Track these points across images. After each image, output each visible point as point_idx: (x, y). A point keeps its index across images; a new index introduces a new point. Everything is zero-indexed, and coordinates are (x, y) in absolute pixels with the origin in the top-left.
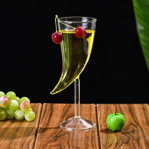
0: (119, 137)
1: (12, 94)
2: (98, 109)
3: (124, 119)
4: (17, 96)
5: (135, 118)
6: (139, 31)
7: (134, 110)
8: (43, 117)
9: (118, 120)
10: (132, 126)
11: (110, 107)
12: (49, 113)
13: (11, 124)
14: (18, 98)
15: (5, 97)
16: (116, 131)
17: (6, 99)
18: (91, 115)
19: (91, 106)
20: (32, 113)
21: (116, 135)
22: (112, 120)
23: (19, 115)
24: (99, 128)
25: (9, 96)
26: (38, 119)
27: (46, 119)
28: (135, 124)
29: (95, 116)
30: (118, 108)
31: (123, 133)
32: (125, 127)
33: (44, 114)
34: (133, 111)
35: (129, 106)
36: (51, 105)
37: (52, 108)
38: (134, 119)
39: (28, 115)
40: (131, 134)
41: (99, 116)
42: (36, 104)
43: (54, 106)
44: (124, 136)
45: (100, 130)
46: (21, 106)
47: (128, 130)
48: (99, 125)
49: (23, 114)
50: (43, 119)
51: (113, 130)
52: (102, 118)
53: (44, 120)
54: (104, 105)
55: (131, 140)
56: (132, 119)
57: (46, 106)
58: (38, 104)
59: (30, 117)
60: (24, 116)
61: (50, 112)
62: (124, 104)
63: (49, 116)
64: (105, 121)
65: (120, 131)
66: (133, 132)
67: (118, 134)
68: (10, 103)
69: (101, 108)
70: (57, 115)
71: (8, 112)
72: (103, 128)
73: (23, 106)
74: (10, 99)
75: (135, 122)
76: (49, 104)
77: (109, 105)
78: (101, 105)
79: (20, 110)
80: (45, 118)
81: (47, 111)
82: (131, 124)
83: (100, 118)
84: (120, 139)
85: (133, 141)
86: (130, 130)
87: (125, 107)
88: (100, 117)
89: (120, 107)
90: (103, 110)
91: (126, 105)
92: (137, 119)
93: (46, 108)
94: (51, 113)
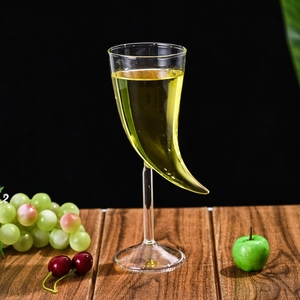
0: (259, 286)
1: (42, 198)
2: (214, 220)
3: (268, 248)
4: (53, 200)
5: (288, 239)
6: (291, 43)
7: (286, 221)
8: (107, 240)
9: (255, 249)
10: (283, 258)
11: (238, 214)
12: (119, 232)
13: (42, 260)
14: (55, 205)
15: (30, 206)
16: (252, 272)
17: (31, 210)
18: (201, 233)
19: (200, 212)
20: (84, 235)
21: (253, 281)
22: (243, 250)
23: (57, 239)
24: (219, 263)
25: (36, 203)
26: (96, 246)
27: (112, 246)
28: (290, 253)
29: (209, 236)
30: (255, 216)
31: (267, 276)
32: (269, 260)
33: (108, 235)
34: (284, 223)
35: (276, 211)
36: (121, 213)
37: (123, 219)
38: (286, 241)
39: (76, 240)
40: (282, 276)
41: (217, 236)
42: (91, 211)
43: (127, 215)
44: (268, 282)
45: (219, 269)
46: (63, 222)
47: (276, 269)
48: (219, 257)
49: (66, 239)
50: (105, 246)
51: (246, 269)
52: (223, 240)
53: (108, 248)
54: (227, 209)
55: (282, 292)
56: (284, 242)
57: (112, 214)
58: (95, 210)
59: (80, 243)
60: (68, 241)
61: (119, 229)
62: (265, 207)
63: (117, 239)
64: (230, 248)
65: (260, 271)
66: (287, 272)
67: (257, 278)
68: (40, 217)
69: (222, 216)
70: (134, 236)
71: (37, 235)
72: (227, 264)
73: (66, 223)
74: (39, 209)
75: (290, 248)
76: (117, 210)
77: (236, 209)
78: (221, 209)
79: (59, 231)
80: (109, 243)
81: (115, 226)
82: (281, 252)
83: (220, 242)
84: (262, 290)
85: (286, 294)
86: (280, 268)
87: (268, 214)
88: (220, 238)
89: (258, 213)
90: (226, 221)
91: (270, 209)
92: (293, 242)
93: (112, 219)
94: (122, 230)
